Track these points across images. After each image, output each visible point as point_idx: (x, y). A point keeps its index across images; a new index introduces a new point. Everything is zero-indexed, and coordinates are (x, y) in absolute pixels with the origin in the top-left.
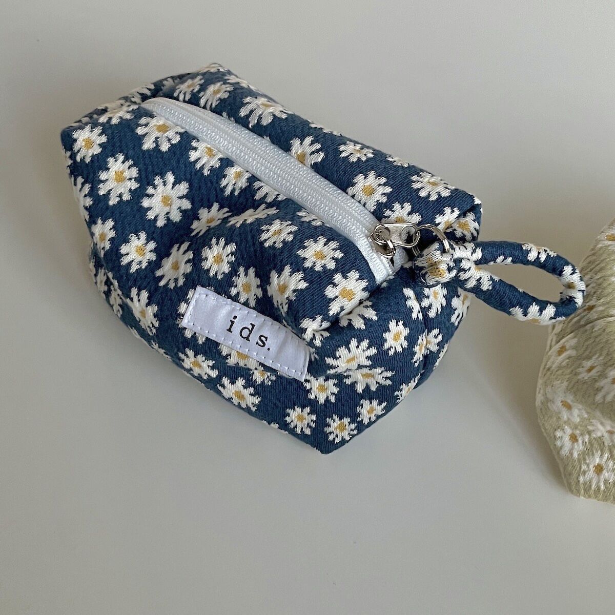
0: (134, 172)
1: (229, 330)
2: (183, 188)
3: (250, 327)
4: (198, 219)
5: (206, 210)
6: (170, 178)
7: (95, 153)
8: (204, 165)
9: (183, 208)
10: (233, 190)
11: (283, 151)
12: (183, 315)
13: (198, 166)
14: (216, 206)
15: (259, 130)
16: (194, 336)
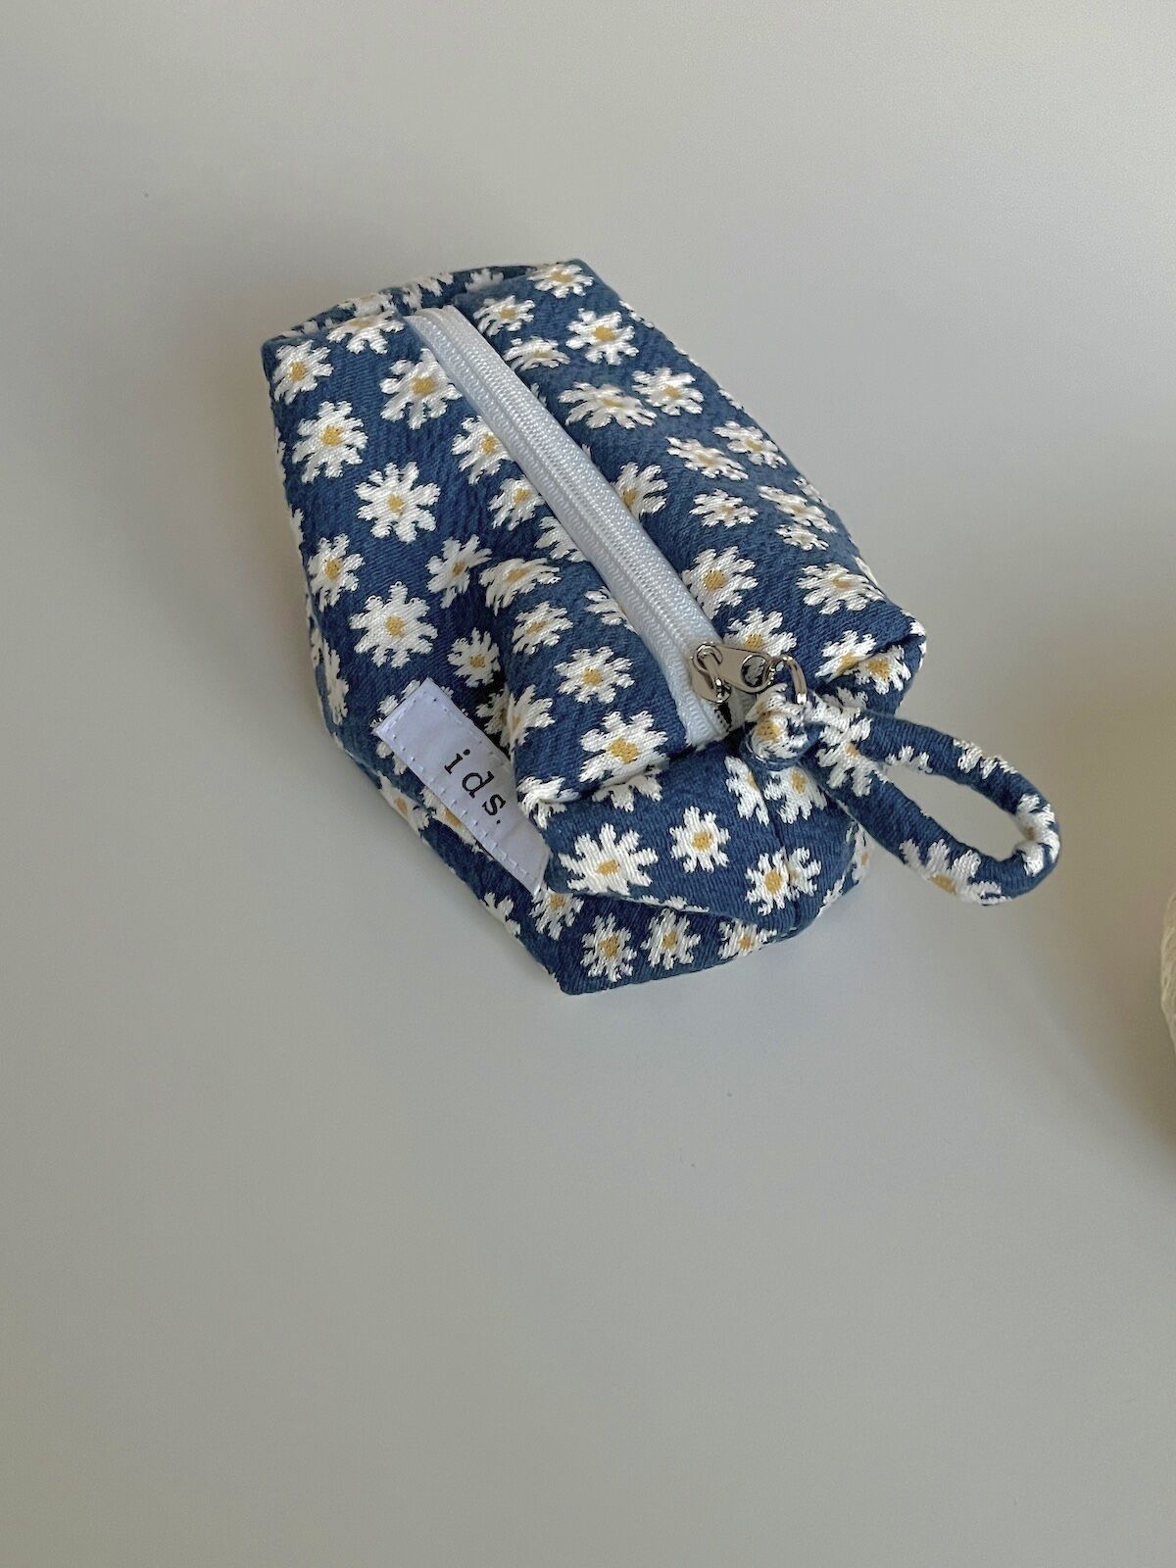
0: (360, 440)
1: (448, 769)
2: (430, 494)
3: (485, 777)
4: (440, 556)
5: (457, 545)
6: (412, 472)
7: (304, 388)
8: (472, 466)
9: (421, 526)
10: (508, 521)
11: (604, 479)
12: (384, 718)
13: (464, 466)
14: (473, 542)
15: (578, 433)
16: (390, 758)
